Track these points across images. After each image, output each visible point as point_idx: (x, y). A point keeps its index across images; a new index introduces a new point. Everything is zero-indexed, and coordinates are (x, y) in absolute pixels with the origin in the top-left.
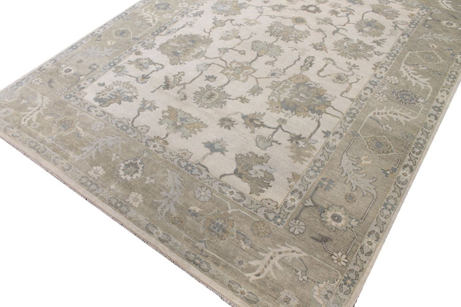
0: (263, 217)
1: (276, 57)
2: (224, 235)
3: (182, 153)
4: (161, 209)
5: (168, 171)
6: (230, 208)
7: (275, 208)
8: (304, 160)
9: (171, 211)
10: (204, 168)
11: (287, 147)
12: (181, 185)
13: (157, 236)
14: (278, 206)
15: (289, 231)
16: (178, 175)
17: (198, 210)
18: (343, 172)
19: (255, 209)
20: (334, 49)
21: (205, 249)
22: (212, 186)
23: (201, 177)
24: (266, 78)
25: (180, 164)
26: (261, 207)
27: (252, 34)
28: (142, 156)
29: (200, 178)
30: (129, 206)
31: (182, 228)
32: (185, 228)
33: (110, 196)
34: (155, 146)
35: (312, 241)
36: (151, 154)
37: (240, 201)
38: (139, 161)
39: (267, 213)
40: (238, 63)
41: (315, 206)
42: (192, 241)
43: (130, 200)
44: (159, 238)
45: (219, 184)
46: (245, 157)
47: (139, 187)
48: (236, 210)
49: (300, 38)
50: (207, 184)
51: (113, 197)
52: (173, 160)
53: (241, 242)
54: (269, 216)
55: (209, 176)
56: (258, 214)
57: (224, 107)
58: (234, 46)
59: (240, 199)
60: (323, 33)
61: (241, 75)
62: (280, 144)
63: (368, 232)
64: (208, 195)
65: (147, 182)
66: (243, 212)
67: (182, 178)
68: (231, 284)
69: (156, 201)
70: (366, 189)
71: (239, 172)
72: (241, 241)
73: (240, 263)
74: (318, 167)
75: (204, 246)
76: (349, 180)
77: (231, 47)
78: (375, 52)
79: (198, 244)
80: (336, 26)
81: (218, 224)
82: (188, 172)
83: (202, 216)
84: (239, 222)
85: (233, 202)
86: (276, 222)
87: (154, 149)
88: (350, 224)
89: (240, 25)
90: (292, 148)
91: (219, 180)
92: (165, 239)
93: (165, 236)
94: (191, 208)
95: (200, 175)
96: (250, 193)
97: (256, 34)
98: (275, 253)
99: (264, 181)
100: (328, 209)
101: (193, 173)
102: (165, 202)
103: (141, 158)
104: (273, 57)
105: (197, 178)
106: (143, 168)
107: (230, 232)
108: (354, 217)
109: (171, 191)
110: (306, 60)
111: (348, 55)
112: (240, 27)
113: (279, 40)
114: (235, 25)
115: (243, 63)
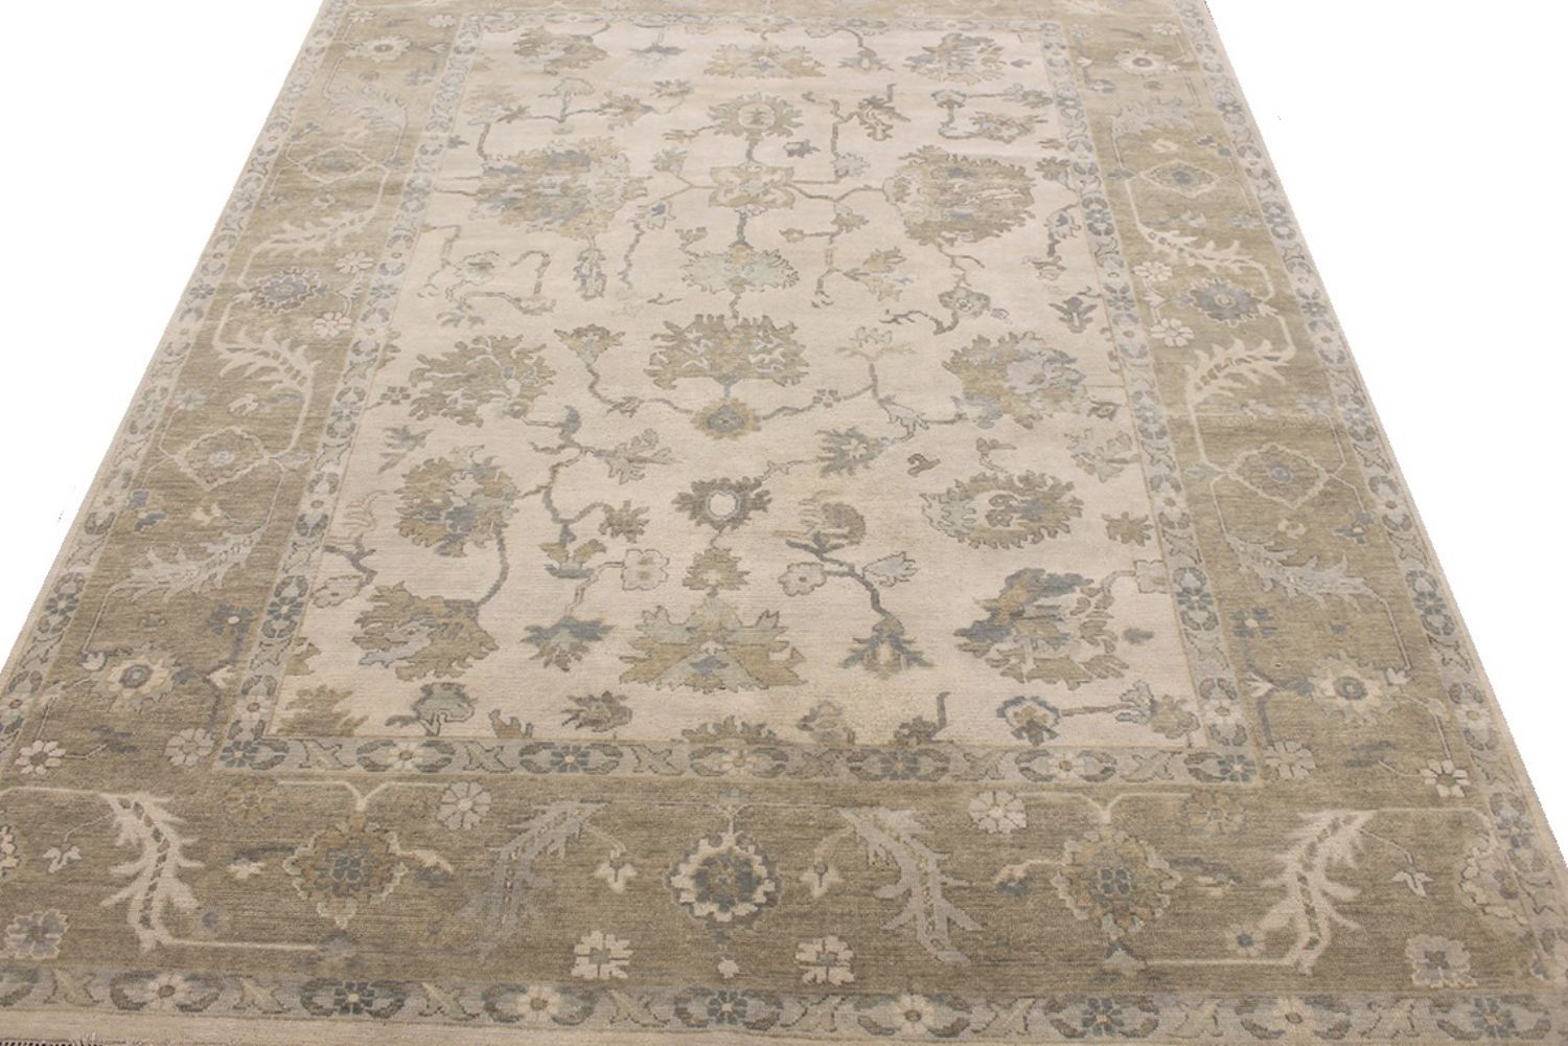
1: (693, 258)
20: (543, 353)
27: (828, 301)
40: (773, 204)
41: (427, 49)
49: (672, 348)
60: (610, 402)
61: (736, 178)
62: (542, 96)
74: (446, 91)
77: (837, 238)
78: (407, 397)
80: (584, 450)
88: (360, 50)
89: (895, 320)
97: (816, 306)
100: (403, 53)
104: (701, 254)
110: (604, 282)
111: (489, 350)
112: (888, 311)
113: (728, 313)
114: (911, 312)
115: (762, 209)
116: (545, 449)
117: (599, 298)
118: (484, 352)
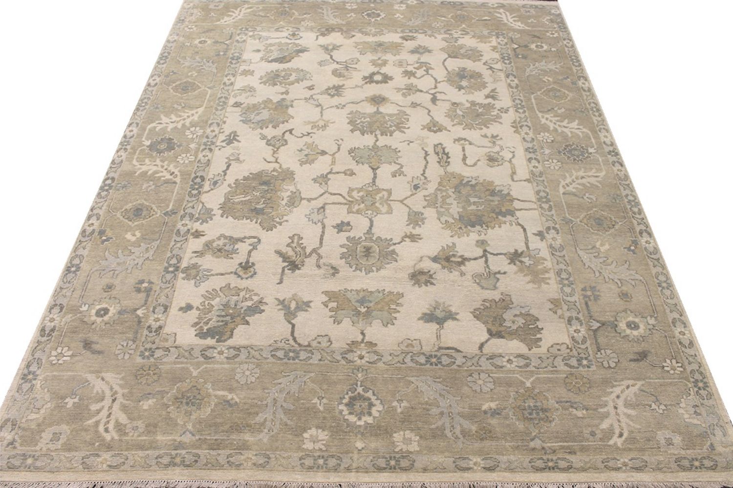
0: (567, 368)
1: (397, 162)
2: (548, 414)
3: (407, 346)
4: (451, 431)
5: (412, 379)
6: (524, 380)
7: (569, 350)
8: (546, 278)
9: (465, 426)
10: (451, 351)
11: (515, 273)
12: (445, 388)
13: (479, 468)
14: (570, 347)
15: (604, 367)
16: (429, 377)
17: (493, 405)
18: (594, 271)
19: (551, 365)
21: (545, 445)
22: (481, 366)
23: (458, 362)
24: (411, 195)
25: (417, 362)
26: (554, 359)
27: (336, 142)
28: (357, 381)
29: (459, 366)
30: (406, 455)
31: (497, 439)
32: (499, 435)
33: (369, 460)
34: (361, 357)
35: (633, 364)
36: (366, 370)
37: (527, 365)
38: (360, 390)
39: (567, 362)
40: (360, 190)
41: (603, 325)
42: (522, 446)
43: (400, 446)
44: (484, 468)
45: (487, 359)
46: (484, 310)
47: (395, 422)
48: (534, 378)
49: (401, 124)
50: (473, 367)
51: (374, 457)
52: (403, 361)
53: (572, 411)
54: (572, 364)
55: (466, 357)
56: (559, 368)
57: (398, 259)
58: (330, 168)
59: (525, 363)
60: (422, 106)
61: (377, 205)
62: (505, 273)
63: (671, 323)
64: (487, 380)
65: (399, 410)
66: (542, 376)
67: (437, 378)
68: (606, 464)
69: (433, 426)
70: (629, 278)
71: (494, 333)
72: (571, 409)
73: (593, 434)
74: (567, 279)
75: (541, 442)
76: (606, 277)
77: (328, 171)
78: (498, 110)
79: (532, 444)
80: (428, 92)
81: (529, 406)
82: (437, 367)
83: (505, 408)
84: (548, 390)
85: (521, 371)
86: (584, 366)
87: (363, 361)
88: (649, 324)
89: (309, 134)
90: (521, 270)
91: (482, 355)
92: (492, 465)
93: (489, 461)
94: (484, 407)
95: (455, 362)
96: (530, 350)
97: (342, 140)
98: (614, 401)
99: (530, 327)
100: (616, 321)
101: (444, 363)
102: (446, 420)
103: (359, 383)
104: (393, 163)
105: (454, 367)
106: (374, 394)
107: (550, 407)
108: (646, 315)
109: (440, 403)
110: (435, 151)
111: (474, 125)
112: (311, 137)
113: (379, 136)
114: (302, 137)
115: (364, 187)
116: (441, 93)
117: (436, 144)
118: (476, 124)
